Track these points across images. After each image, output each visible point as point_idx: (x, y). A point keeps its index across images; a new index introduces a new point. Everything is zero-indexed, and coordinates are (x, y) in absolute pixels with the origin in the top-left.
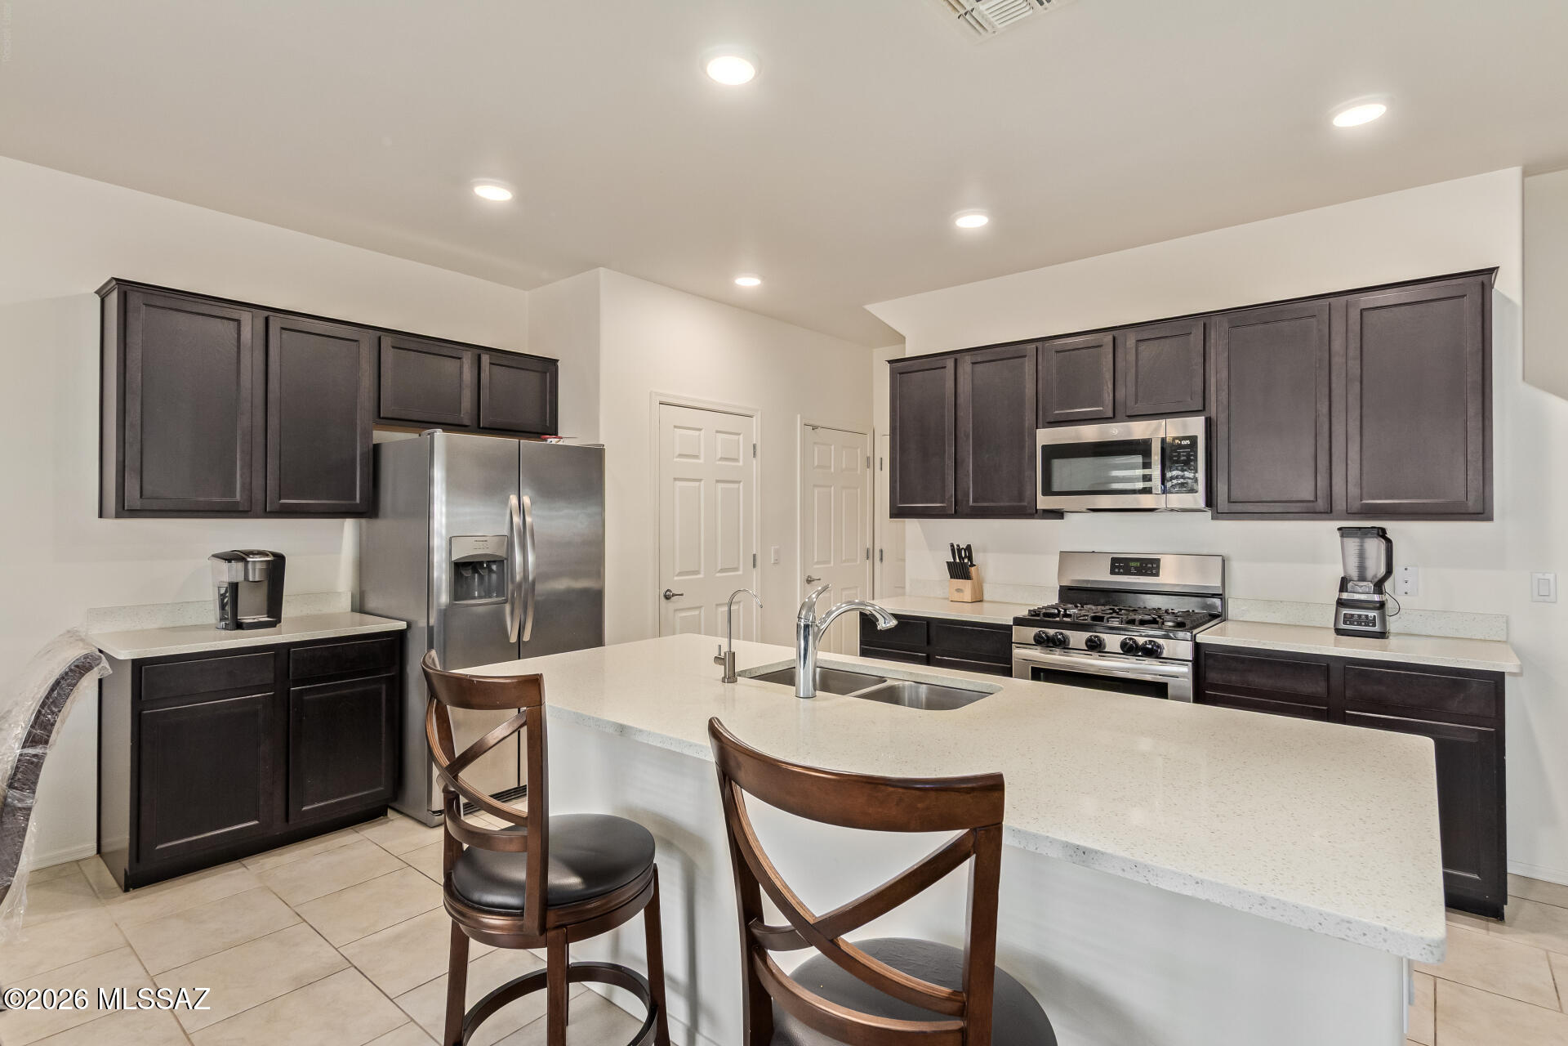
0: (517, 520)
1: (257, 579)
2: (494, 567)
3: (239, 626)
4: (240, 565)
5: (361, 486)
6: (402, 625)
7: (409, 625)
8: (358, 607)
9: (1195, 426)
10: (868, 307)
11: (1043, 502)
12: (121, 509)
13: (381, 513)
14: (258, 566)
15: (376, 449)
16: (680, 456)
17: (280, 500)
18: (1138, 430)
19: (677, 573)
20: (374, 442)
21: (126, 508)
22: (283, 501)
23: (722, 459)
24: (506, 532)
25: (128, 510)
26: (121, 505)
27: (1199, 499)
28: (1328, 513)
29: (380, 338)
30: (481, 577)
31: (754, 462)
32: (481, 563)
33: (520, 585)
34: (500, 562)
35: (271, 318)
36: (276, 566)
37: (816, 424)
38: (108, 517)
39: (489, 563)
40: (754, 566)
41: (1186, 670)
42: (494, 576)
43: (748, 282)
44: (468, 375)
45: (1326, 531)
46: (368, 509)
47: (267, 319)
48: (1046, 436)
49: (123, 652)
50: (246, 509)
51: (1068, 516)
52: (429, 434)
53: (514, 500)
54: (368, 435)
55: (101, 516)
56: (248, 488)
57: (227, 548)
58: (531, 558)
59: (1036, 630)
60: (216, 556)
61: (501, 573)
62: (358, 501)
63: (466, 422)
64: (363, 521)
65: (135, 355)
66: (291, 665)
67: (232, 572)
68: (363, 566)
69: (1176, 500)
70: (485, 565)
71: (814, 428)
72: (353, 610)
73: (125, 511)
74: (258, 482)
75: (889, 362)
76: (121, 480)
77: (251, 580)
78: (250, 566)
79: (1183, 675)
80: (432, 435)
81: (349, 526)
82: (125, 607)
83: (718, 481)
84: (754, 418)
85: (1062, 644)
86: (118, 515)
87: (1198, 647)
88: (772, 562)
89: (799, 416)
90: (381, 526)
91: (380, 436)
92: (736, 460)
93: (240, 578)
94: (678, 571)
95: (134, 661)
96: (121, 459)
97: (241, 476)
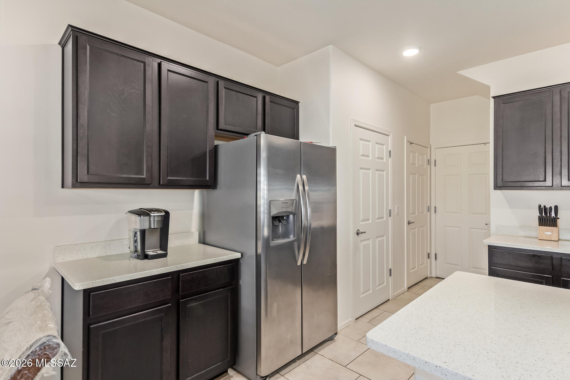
1: (155, 227)
3: (146, 257)
4: (147, 218)
5: (209, 170)
6: (236, 255)
7: (242, 255)
8: (202, 240)
12: (75, 182)
13: (218, 187)
14: (156, 219)
15: (216, 148)
16: (362, 155)
17: (167, 177)
19: (361, 220)
21: (78, 182)
22: (168, 178)
23: (377, 158)
24: (295, 197)
25: (79, 182)
26: (75, 178)
29: (218, 82)
30: (283, 225)
31: (390, 159)
32: (283, 217)
33: (303, 230)
35: (163, 63)
36: (165, 219)
37: (412, 141)
38: (68, 188)
40: (390, 216)
43: (411, 53)
44: (260, 107)
46: (210, 184)
47: (160, 65)
49: (78, 284)
50: (149, 183)
52: (255, 135)
53: (299, 177)
54: (212, 139)
55: (63, 187)
56: (150, 170)
57: (136, 207)
58: (309, 213)
60: (132, 212)
62: (208, 178)
64: (205, 191)
66: (180, 284)
67: (142, 223)
68: (205, 217)
70: (285, 218)
71: (411, 143)
72: (200, 242)
73: (78, 184)
74: (155, 165)
76: (75, 163)
77: (152, 228)
78: (152, 219)
80: (258, 137)
81: (197, 193)
82: (77, 244)
83: (376, 170)
84: (390, 136)
86: (74, 186)
88: (396, 214)
89: (405, 137)
90: (216, 194)
92: (383, 159)
93: (146, 227)
94: (361, 219)
95: (85, 291)
96: (75, 148)
97: (147, 162)
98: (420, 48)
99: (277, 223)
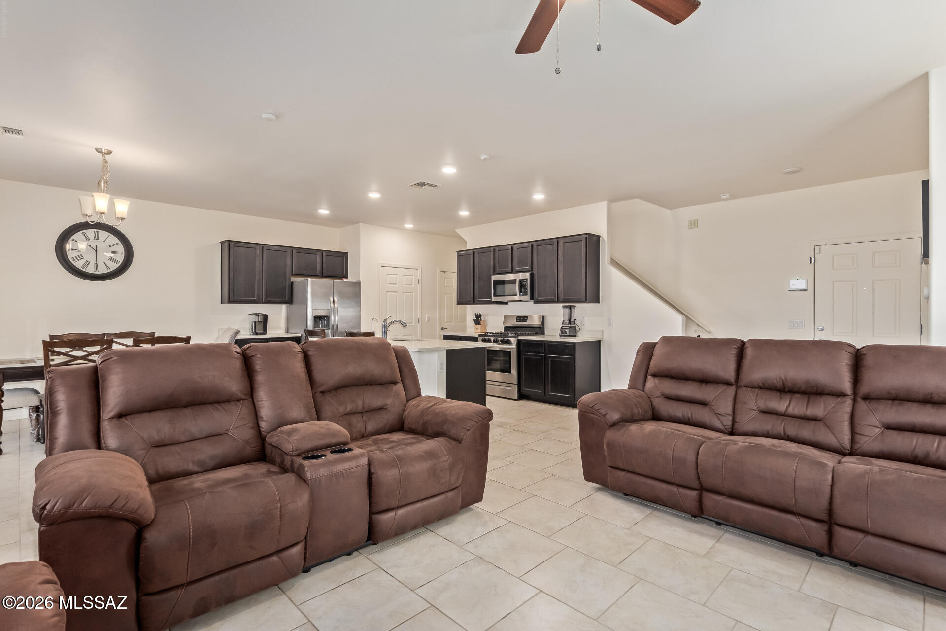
0: (332, 305)
1: (261, 321)
2: (325, 319)
3: (257, 334)
4: (257, 317)
5: (288, 295)
6: (300, 335)
7: (301, 335)
8: (287, 329)
9: (527, 275)
10: (456, 230)
11: (493, 299)
13: (293, 303)
14: (261, 318)
15: (292, 283)
16: (389, 284)
17: (267, 298)
18: (511, 277)
20: (292, 281)
23: (405, 284)
24: (329, 308)
26: (229, 300)
27: (528, 297)
28: (558, 301)
29: (293, 250)
30: (322, 322)
31: (419, 286)
32: (322, 317)
33: (333, 326)
34: (327, 317)
36: (265, 317)
38: (224, 303)
39: (324, 317)
40: (419, 322)
41: (515, 346)
42: (325, 322)
43: (409, 226)
44: (318, 260)
45: (560, 306)
46: (289, 301)
47: (263, 247)
48: (494, 278)
50: (258, 301)
51: (509, 303)
53: (332, 299)
54: (289, 279)
55: (222, 303)
56: (258, 295)
57: (254, 312)
58: (336, 318)
59: (482, 338)
60: (251, 314)
61: (328, 321)
62: (287, 299)
63: (318, 274)
64: (288, 305)
65: (231, 260)
67: (255, 319)
68: (288, 320)
69: (523, 298)
71: (445, 272)
72: (286, 331)
73: (231, 301)
74: (261, 293)
75: (457, 252)
76: (229, 293)
77: (259, 321)
78: (259, 317)
79: (514, 348)
80: (307, 279)
81: (284, 306)
83: (404, 292)
84: (418, 270)
85: (489, 341)
86: (227, 302)
87: (518, 340)
88: (427, 321)
89: (438, 268)
90: (294, 307)
91: (294, 279)
92: (412, 285)
93: (257, 320)
96: (229, 288)
97: (257, 292)
98: (414, 225)
99: (318, 320)
